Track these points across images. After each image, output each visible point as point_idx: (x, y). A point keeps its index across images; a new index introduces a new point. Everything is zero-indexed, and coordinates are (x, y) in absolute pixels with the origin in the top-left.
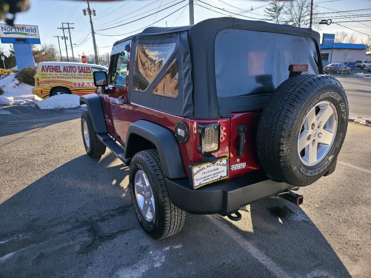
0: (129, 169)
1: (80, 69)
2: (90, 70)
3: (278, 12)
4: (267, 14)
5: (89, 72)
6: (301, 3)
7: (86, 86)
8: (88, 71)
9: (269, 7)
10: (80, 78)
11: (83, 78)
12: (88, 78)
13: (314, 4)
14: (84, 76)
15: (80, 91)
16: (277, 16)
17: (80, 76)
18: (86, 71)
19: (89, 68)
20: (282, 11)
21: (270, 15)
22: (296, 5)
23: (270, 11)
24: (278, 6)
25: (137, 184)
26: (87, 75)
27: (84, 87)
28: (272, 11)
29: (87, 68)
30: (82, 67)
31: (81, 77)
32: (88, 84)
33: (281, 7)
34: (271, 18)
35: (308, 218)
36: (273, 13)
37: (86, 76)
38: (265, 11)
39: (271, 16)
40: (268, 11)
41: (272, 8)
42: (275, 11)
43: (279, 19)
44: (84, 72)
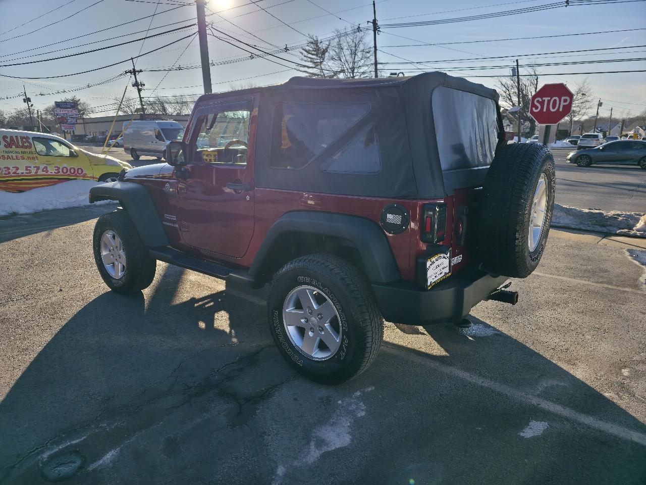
0: (212, 304)
1: (8, 140)
2: (29, 143)
3: (322, 57)
4: (305, 58)
5: (26, 147)
6: (353, 45)
7: (22, 173)
8: (26, 144)
9: (307, 48)
10: (8, 158)
11: (15, 157)
12: (26, 157)
13: (377, 48)
14: (17, 154)
15: (10, 183)
16: (321, 62)
17: (10, 155)
18: (21, 144)
19: (27, 138)
20: (327, 54)
21: (309, 59)
22: (346, 48)
23: (309, 53)
24: (320, 46)
25: (287, 310)
26: (24, 153)
27: (19, 176)
28: (313, 54)
29: (22, 138)
30: (11, 137)
31: (12, 156)
32: (27, 170)
33: (324, 48)
34: (311, 65)
35: (498, 331)
36: (314, 57)
37: (22, 155)
38: (302, 53)
39: (311, 62)
40: (306, 54)
41: (311, 49)
42: (317, 55)
43: (323, 67)
44: (17, 147)
